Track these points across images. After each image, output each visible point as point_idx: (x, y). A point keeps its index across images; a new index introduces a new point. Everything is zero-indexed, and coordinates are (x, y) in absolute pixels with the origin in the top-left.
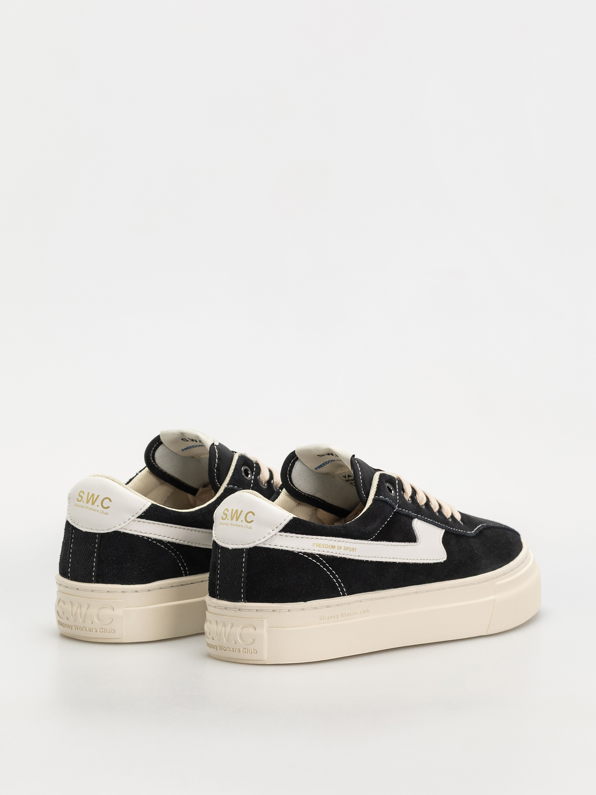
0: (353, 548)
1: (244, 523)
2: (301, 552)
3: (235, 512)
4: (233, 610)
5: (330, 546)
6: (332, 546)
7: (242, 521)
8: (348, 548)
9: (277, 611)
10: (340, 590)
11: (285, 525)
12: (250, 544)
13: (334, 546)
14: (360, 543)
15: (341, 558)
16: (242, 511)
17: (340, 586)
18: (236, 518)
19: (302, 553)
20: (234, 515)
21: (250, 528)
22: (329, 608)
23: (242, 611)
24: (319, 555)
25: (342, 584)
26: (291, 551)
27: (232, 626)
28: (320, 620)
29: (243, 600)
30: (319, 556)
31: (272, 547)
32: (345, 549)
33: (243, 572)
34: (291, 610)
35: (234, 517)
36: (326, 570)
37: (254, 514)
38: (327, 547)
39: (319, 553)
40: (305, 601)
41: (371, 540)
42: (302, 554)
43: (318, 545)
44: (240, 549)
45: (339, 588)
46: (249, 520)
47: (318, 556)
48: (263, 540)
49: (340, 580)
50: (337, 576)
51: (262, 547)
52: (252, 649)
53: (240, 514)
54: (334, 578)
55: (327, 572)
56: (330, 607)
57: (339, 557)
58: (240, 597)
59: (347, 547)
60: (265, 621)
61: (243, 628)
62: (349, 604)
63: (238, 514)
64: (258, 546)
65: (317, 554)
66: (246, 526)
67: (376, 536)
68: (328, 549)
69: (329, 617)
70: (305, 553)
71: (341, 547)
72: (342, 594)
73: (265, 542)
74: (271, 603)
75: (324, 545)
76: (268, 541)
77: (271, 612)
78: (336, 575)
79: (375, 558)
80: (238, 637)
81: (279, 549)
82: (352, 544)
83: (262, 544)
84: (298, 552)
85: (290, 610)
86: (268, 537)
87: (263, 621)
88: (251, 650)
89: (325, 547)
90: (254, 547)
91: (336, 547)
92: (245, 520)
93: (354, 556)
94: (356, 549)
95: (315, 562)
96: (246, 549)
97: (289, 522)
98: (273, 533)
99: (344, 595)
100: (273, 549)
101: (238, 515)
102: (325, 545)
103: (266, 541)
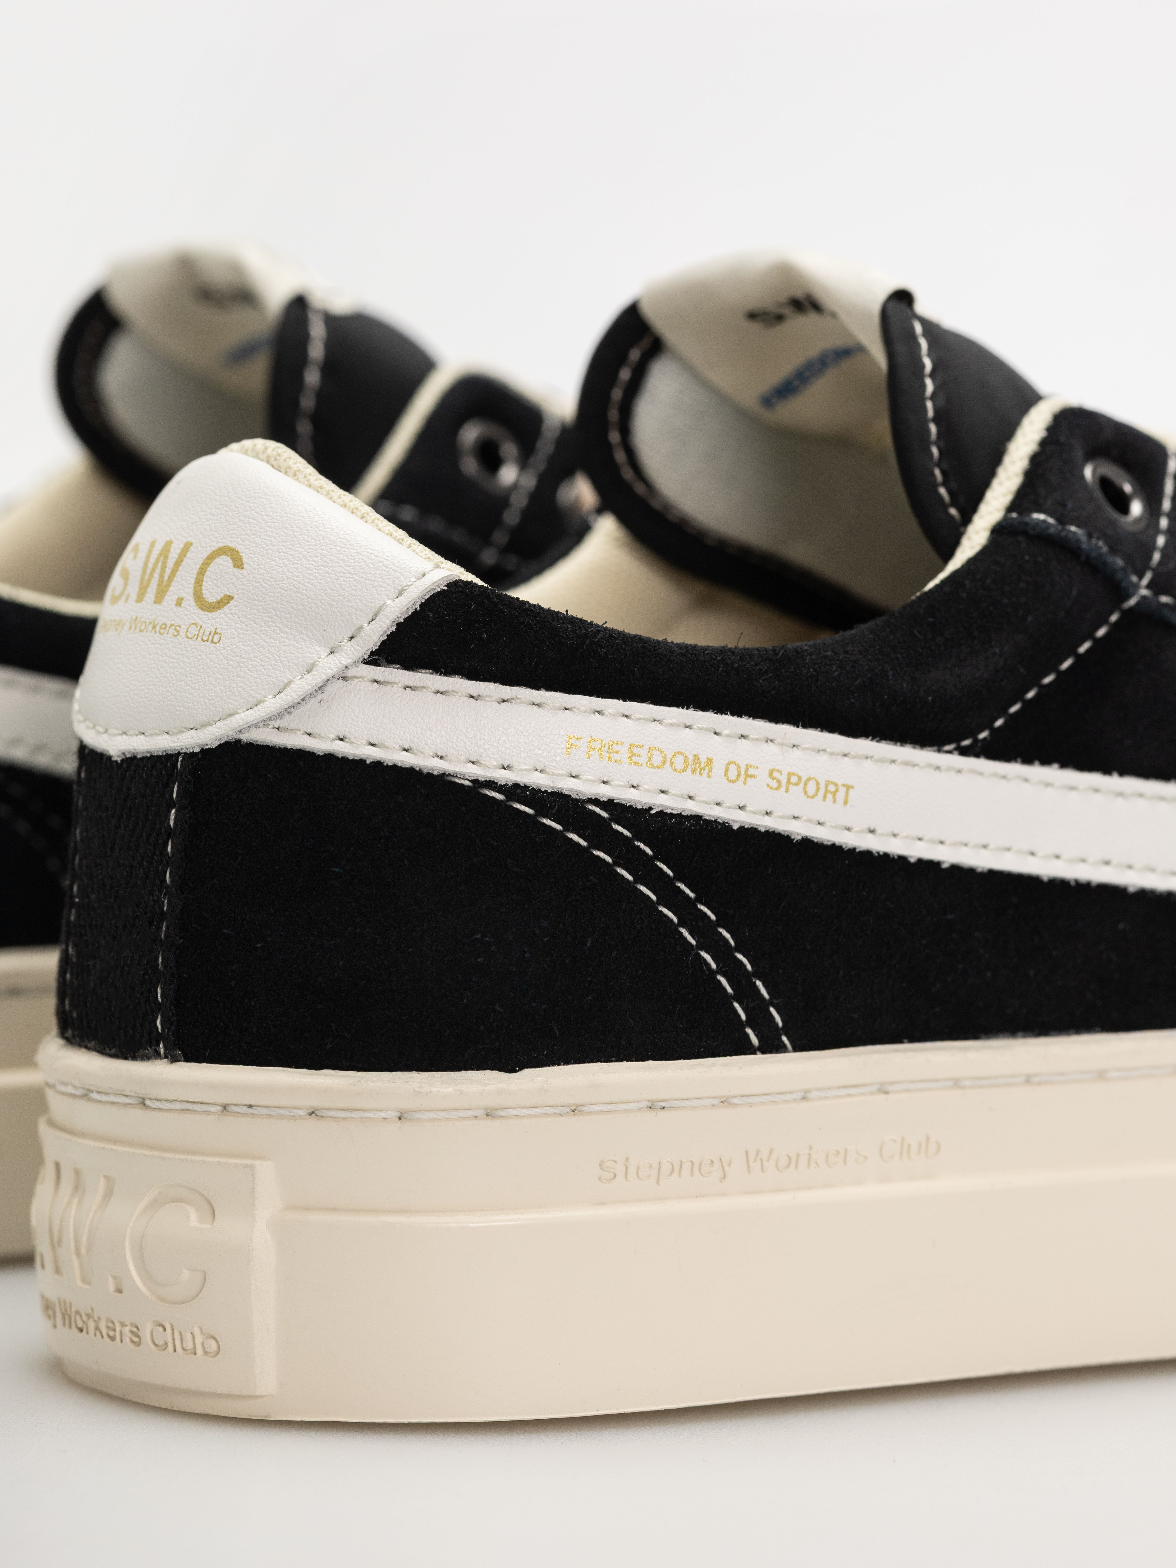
0: (828, 783)
1: (191, 612)
2: (491, 784)
3: (160, 554)
4: (113, 1103)
5: (679, 762)
6: (691, 758)
7: (179, 602)
8: (793, 780)
9: (332, 1113)
10: (743, 1017)
11: (399, 624)
12: (205, 725)
13: (703, 760)
14: (882, 760)
15: (749, 834)
16: (187, 546)
17: (746, 993)
18: (159, 585)
19: (501, 789)
20: (153, 570)
21: (214, 637)
22: (662, 1113)
23: (154, 1113)
24: (609, 805)
25: (759, 983)
26: (430, 775)
27: (108, 1194)
28: (600, 1179)
29: (165, 1047)
30: (605, 814)
31: (320, 746)
32: (774, 784)
33: (167, 887)
34: (418, 1115)
35: (149, 580)
36: (654, 898)
37: (238, 563)
38: (657, 759)
39: (605, 792)
40: (510, 1066)
41: (964, 752)
42: (499, 796)
43: (597, 745)
44: (158, 757)
45: (736, 1005)
46: (211, 594)
47: (597, 810)
48: (272, 705)
49: (745, 961)
50: (727, 935)
51: (267, 747)
52: (197, 1331)
53: (178, 563)
54: (701, 946)
55: (661, 908)
56: (671, 1108)
57: (735, 827)
58: (150, 1034)
59: (790, 775)
60: (266, 1171)
61: (156, 1204)
62: (804, 1098)
63: (170, 563)
64: (245, 737)
65: (596, 802)
66: (193, 631)
67: (994, 731)
68: (665, 777)
69: (666, 1168)
70: (516, 791)
71: (751, 771)
72: (755, 1040)
73: (280, 715)
74: (304, 1070)
75: (635, 750)
76: (297, 712)
77: (301, 1117)
78: (721, 930)
79: (983, 851)
80: (128, 1255)
81: (362, 762)
82: (824, 757)
83: (268, 730)
84: (475, 782)
85: (407, 1112)
86: (301, 686)
87: (252, 1167)
88: (189, 1336)
89: (643, 760)
90: (227, 743)
91: (718, 768)
92: (191, 598)
93: (835, 827)
94: (848, 787)
95: (583, 843)
96: (190, 757)
97: (422, 605)
98: (330, 665)
99: (771, 1046)
100: (330, 757)
101: (168, 571)
102: (644, 752)
103: (289, 710)
